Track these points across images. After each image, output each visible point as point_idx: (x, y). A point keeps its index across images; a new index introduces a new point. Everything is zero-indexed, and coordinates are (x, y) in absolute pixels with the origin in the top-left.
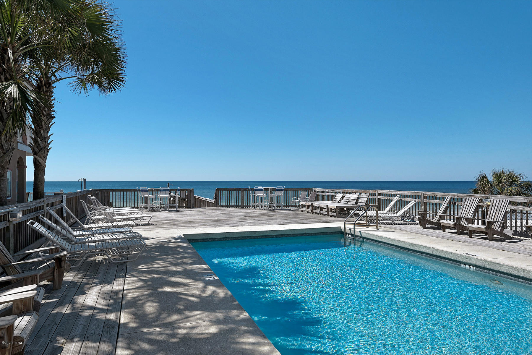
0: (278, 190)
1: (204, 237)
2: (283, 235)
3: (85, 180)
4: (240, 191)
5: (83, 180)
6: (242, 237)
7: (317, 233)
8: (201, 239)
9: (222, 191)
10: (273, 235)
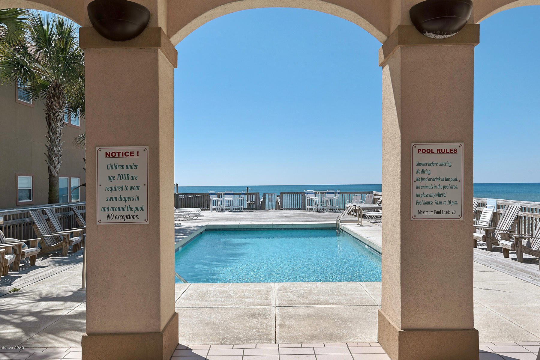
0: (328, 193)
1: (222, 227)
2: (286, 228)
3: (177, 185)
4: (301, 195)
5: (176, 185)
6: (252, 229)
7: (317, 228)
8: (220, 229)
9: (285, 195)
10: (278, 228)
